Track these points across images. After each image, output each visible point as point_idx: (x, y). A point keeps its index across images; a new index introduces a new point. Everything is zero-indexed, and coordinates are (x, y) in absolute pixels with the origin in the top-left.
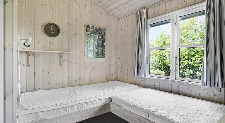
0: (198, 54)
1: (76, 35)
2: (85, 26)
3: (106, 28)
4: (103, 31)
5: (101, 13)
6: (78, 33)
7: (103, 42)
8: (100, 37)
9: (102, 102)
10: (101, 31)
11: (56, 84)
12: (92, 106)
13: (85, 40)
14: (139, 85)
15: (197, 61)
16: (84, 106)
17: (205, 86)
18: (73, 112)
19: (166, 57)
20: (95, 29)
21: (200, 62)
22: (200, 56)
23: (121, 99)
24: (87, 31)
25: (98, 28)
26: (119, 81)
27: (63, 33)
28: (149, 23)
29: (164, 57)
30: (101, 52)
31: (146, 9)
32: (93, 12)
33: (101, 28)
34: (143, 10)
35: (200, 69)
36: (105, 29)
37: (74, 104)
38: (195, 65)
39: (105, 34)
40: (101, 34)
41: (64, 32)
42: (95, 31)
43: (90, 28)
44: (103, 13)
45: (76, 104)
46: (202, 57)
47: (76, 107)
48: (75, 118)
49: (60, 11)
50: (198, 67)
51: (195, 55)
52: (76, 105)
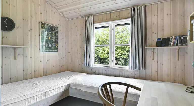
0: (120, 49)
1: (31, 30)
2: (40, 23)
3: (58, 26)
4: (56, 29)
5: (54, 13)
6: (33, 29)
7: (56, 38)
8: (54, 34)
9: (63, 89)
10: (54, 29)
11: (10, 79)
12: (55, 93)
13: (40, 36)
14: (88, 73)
15: (119, 54)
16: (49, 93)
17: (131, 70)
18: (40, 100)
19: (99, 51)
20: (49, 27)
21: (121, 55)
22: (121, 51)
23: (79, 84)
24: (42, 28)
25: (51, 26)
26: (69, 71)
27: (17, 28)
28: (95, 26)
29: (98, 51)
30: (54, 47)
31: (92, 16)
32: (47, 11)
33: (55, 26)
34: (91, 17)
35: (121, 60)
36: (58, 28)
37: (41, 93)
38: (118, 57)
39: (57, 31)
40: (54, 31)
41: (19, 27)
42: (49, 28)
43: (44, 25)
44: (56, 13)
45: (43, 92)
46: (122, 51)
47: (43, 95)
48: (42, 105)
49: (14, 6)
50: (120, 58)
51: (118, 50)
52: (43, 94)
